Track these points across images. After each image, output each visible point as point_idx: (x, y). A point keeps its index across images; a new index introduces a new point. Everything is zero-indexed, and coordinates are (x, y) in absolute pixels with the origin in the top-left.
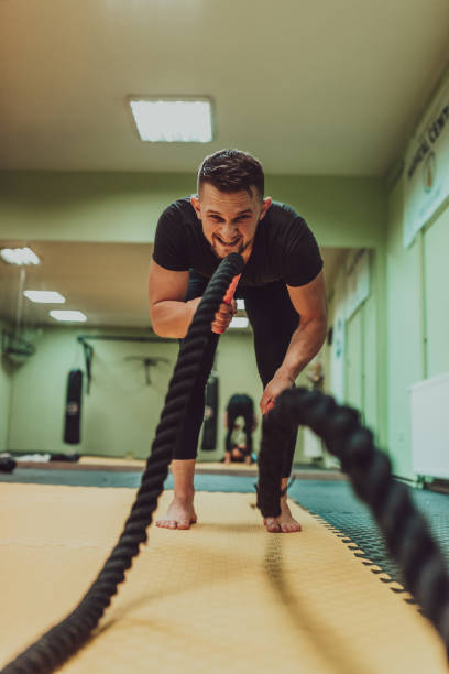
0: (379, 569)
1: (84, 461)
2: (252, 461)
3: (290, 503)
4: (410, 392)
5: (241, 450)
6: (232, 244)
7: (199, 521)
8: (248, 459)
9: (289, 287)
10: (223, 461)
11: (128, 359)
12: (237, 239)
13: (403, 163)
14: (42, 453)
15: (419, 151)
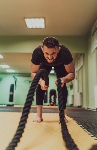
0: (87, 131)
1: (15, 106)
2: (56, 105)
3: (65, 115)
4: (94, 88)
5: (53, 103)
6: (51, 60)
7: (43, 120)
8: (55, 105)
9: (65, 65)
10: (49, 105)
11: (25, 81)
12: (53, 58)
13: (91, 32)
14: (5, 104)
15: (95, 29)
